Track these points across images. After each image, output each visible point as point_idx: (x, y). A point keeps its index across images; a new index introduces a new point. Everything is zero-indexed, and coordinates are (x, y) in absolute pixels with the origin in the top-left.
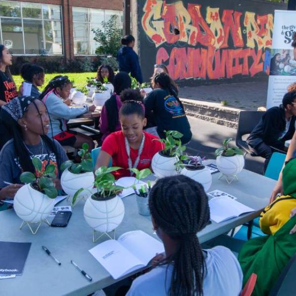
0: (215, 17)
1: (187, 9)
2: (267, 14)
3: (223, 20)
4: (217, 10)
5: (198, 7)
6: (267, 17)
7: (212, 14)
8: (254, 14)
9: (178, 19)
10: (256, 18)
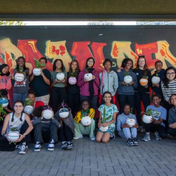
0: (60, 51)
1: (16, 46)
2: (156, 41)
3: (74, 53)
4: (63, 43)
5: (32, 43)
6: (157, 45)
7: (54, 47)
8: (130, 43)
9: (4, 57)
10: (133, 48)
